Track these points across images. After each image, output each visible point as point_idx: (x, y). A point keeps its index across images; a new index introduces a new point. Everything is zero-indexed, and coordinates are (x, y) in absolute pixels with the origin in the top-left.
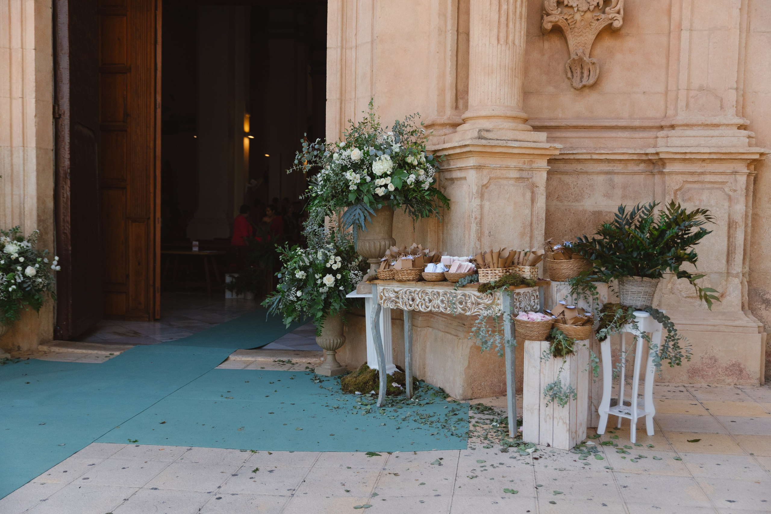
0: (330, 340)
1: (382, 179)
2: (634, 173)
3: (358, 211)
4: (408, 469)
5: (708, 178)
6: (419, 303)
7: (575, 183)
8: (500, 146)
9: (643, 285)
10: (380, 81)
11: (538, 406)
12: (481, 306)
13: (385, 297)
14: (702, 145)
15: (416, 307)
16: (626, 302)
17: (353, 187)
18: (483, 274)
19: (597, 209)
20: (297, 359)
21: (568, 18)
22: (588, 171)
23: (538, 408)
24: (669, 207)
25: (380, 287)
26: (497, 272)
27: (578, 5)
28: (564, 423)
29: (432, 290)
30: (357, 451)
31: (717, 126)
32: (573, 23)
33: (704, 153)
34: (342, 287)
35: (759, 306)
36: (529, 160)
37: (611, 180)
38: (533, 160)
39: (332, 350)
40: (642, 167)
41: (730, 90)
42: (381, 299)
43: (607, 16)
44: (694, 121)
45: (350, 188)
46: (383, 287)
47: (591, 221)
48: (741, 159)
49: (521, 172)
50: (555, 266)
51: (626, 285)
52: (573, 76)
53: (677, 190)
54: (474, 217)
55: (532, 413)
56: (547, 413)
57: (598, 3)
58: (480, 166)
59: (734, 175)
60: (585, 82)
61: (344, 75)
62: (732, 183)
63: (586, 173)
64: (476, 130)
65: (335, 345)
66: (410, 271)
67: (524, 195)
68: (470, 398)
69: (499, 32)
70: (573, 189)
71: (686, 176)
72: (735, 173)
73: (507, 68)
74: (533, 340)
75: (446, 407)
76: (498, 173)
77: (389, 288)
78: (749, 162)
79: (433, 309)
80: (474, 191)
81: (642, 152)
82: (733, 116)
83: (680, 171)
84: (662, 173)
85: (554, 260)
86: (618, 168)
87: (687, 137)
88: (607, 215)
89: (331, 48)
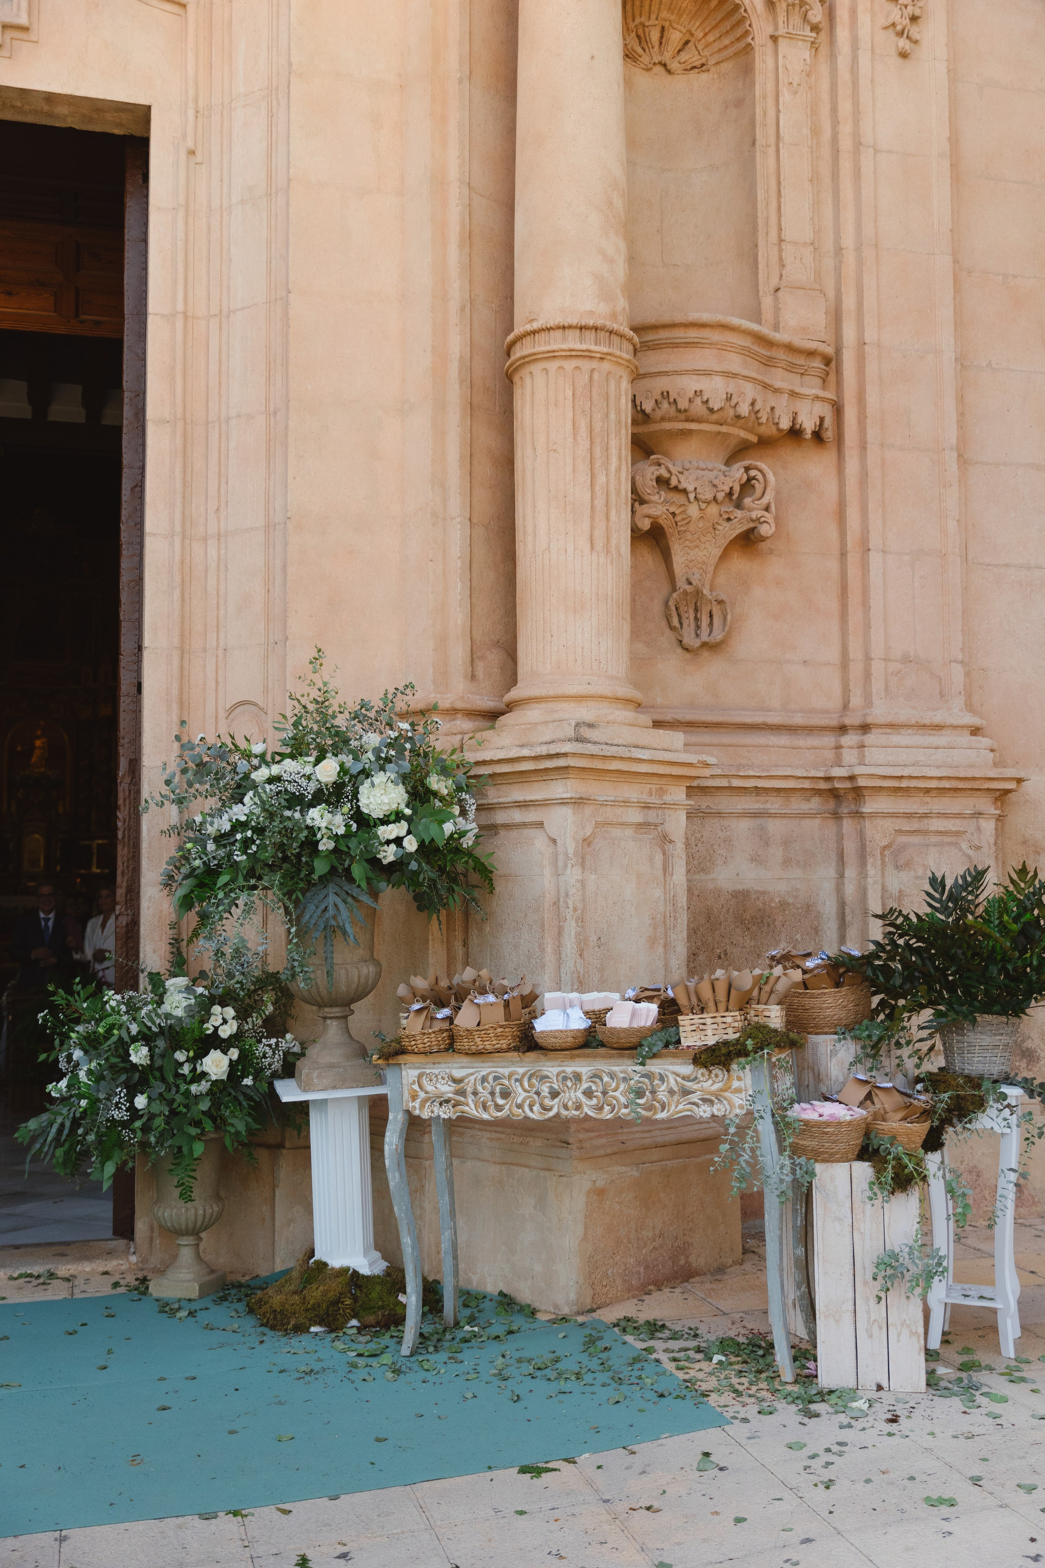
0: (196, 1209)
1: (391, 826)
2: (803, 816)
3: (332, 898)
4: (664, 1492)
5: (936, 824)
6: (524, 1101)
7: (698, 836)
8: (621, 758)
9: (1002, 1031)
10: (296, 612)
11: (851, 1303)
12: (694, 1098)
13: (426, 1093)
14: (921, 763)
15: (517, 1111)
16: (970, 1068)
17: (326, 845)
18: (694, 1028)
19: (739, 887)
20: (68, 1267)
21: (677, 512)
22: (721, 811)
23: (851, 1308)
24: (1015, 877)
25: (409, 1071)
26: (729, 1020)
27: (696, 489)
28: (912, 1334)
29: (561, 1069)
30: (490, 1468)
31: (938, 728)
32: (685, 522)
33: (931, 778)
34: (251, 1077)
35: (1017, 1064)
36: (658, 786)
37: (762, 828)
38: (664, 787)
39: (192, 1235)
40: (815, 803)
41: (953, 664)
42: (414, 1098)
43: (748, 513)
44: (902, 718)
45: (321, 847)
46: (419, 1071)
47: (731, 911)
48: (988, 789)
49: (645, 810)
50: (808, 1002)
51: (969, 1034)
52: (681, 624)
53: (885, 848)
54: (571, 906)
55: (837, 1321)
56: (873, 1318)
57: (731, 488)
58: (581, 798)
59: (975, 820)
60: (704, 637)
61: (187, 596)
62: (972, 834)
63: (719, 814)
64: (569, 724)
65: (207, 1220)
66: (501, 1030)
67: (651, 859)
68: (589, 1307)
69: (592, 528)
70: (694, 847)
71: (899, 821)
72: (978, 815)
73: (609, 601)
74: (833, 1162)
75: (563, 1334)
76: (609, 814)
77: (436, 1071)
78: (998, 794)
79: (564, 1113)
80: (571, 851)
81: (819, 775)
82: (961, 710)
83: (891, 811)
84: (858, 815)
85: (806, 988)
86: (774, 804)
87: (895, 747)
88: (758, 898)
89: (155, 534)
